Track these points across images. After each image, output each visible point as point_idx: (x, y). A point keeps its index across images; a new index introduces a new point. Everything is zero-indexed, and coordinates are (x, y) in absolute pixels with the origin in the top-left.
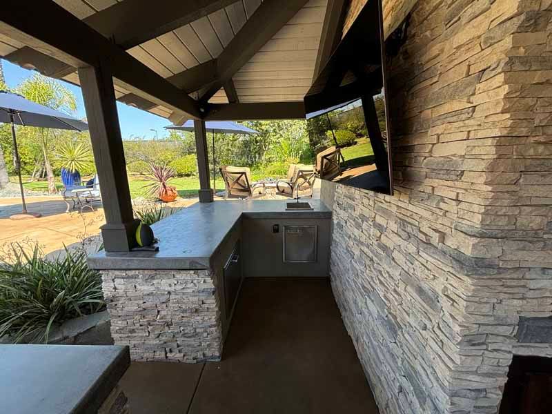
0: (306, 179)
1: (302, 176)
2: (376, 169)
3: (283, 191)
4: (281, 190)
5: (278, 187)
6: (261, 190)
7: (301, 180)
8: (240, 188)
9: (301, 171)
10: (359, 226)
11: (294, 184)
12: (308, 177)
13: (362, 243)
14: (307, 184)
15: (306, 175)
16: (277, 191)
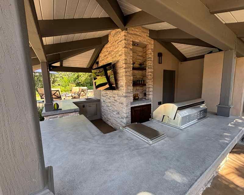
0: (84, 92)
1: (83, 91)
2: (109, 87)
3: (75, 97)
4: (74, 97)
5: (72, 96)
6: (65, 97)
7: (82, 92)
8: (57, 97)
9: (83, 89)
10: (109, 99)
11: (80, 94)
12: (85, 91)
13: (111, 102)
14: (84, 94)
15: (84, 90)
16: (72, 97)
